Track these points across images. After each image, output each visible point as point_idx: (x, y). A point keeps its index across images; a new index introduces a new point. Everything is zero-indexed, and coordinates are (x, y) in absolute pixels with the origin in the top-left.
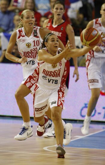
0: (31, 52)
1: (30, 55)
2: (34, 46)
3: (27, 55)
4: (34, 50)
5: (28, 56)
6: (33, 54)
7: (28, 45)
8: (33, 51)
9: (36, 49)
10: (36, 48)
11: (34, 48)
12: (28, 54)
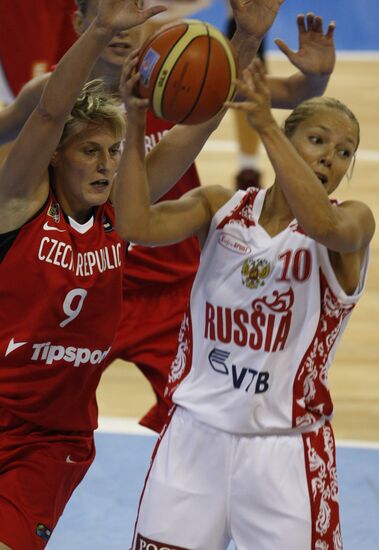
0: (258, 313)
1: (250, 329)
2: (278, 280)
3: (235, 327)
4: (276, 303)
5: (237, 333)
6: (264, 330)
7: (253, 271)
8: (266, 311)
9: (287, 299)
10: (290, 293)
11: (275, 293)
12: (238, 321)
